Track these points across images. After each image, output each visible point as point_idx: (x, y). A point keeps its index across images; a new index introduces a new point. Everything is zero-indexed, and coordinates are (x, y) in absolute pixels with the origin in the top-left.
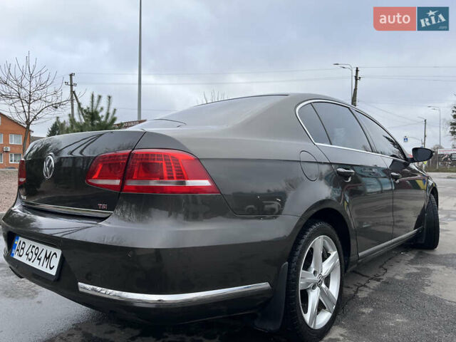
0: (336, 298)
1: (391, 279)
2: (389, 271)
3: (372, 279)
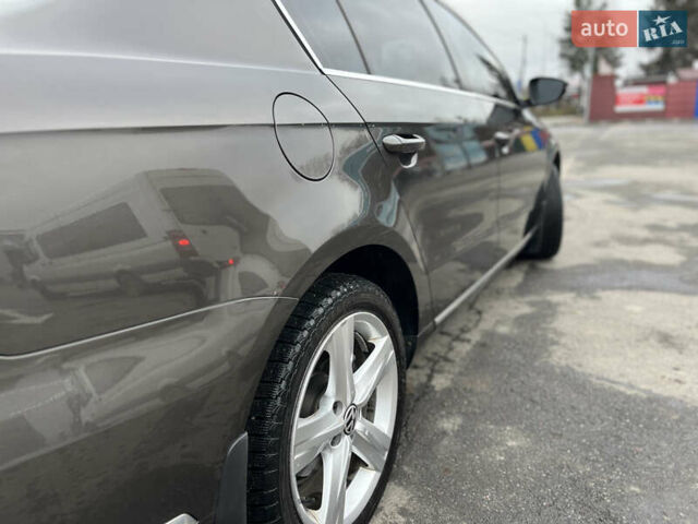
0: (390, 436)
1: (490, 334)
2: (485, 316)
3: (457, 338)
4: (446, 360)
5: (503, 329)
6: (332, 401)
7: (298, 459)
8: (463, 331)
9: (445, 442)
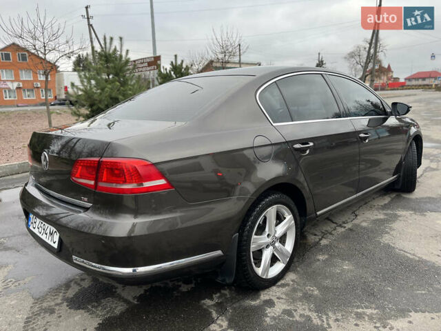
0: (291, 252)
1: (357, 226)
2: (358, 217)
3: (340, 226)
4: (331, 234)
5: (364, 224)
6: (267, 233)
7: (253, 247)
8: (344, 223)
9: (318, 263)
